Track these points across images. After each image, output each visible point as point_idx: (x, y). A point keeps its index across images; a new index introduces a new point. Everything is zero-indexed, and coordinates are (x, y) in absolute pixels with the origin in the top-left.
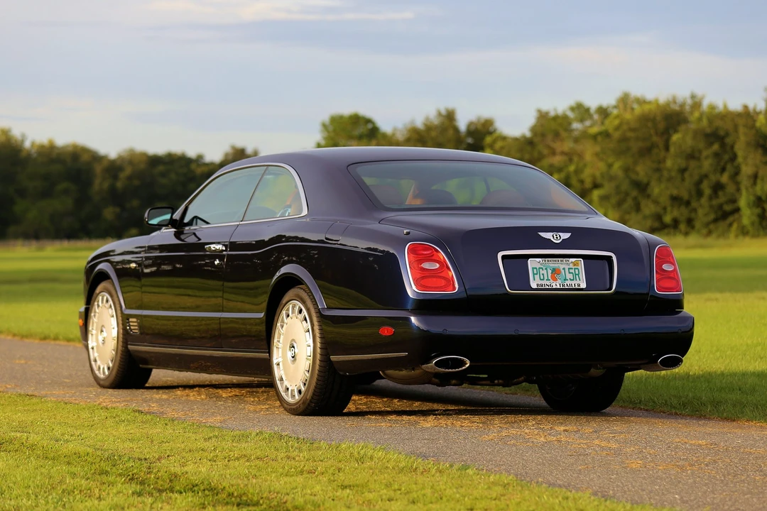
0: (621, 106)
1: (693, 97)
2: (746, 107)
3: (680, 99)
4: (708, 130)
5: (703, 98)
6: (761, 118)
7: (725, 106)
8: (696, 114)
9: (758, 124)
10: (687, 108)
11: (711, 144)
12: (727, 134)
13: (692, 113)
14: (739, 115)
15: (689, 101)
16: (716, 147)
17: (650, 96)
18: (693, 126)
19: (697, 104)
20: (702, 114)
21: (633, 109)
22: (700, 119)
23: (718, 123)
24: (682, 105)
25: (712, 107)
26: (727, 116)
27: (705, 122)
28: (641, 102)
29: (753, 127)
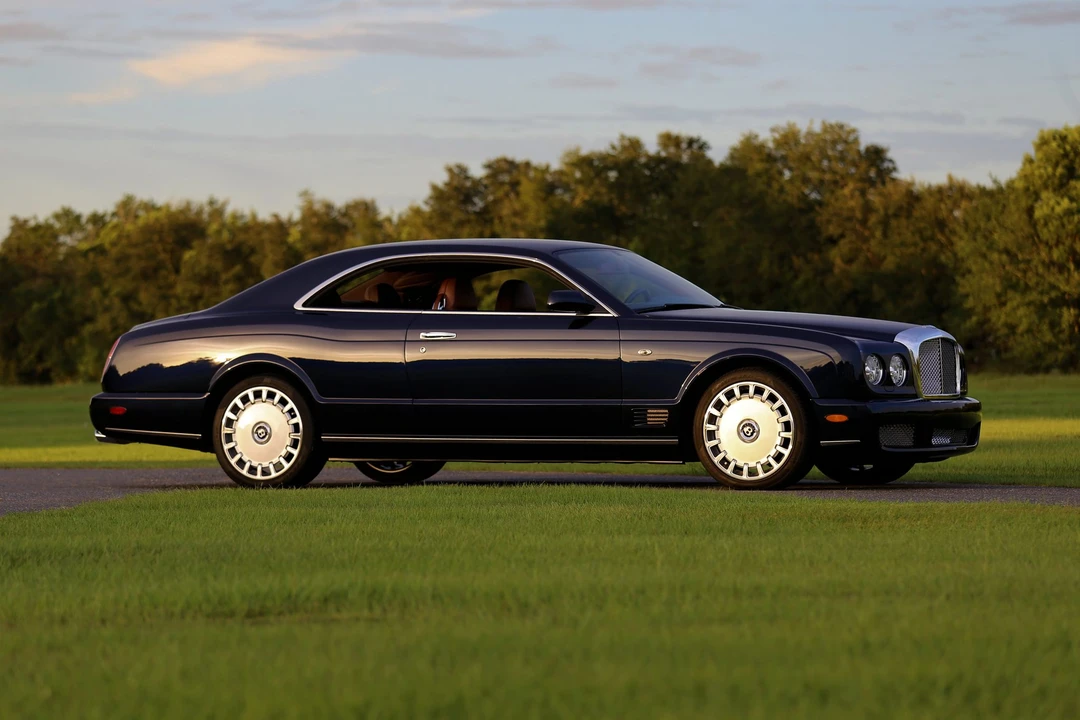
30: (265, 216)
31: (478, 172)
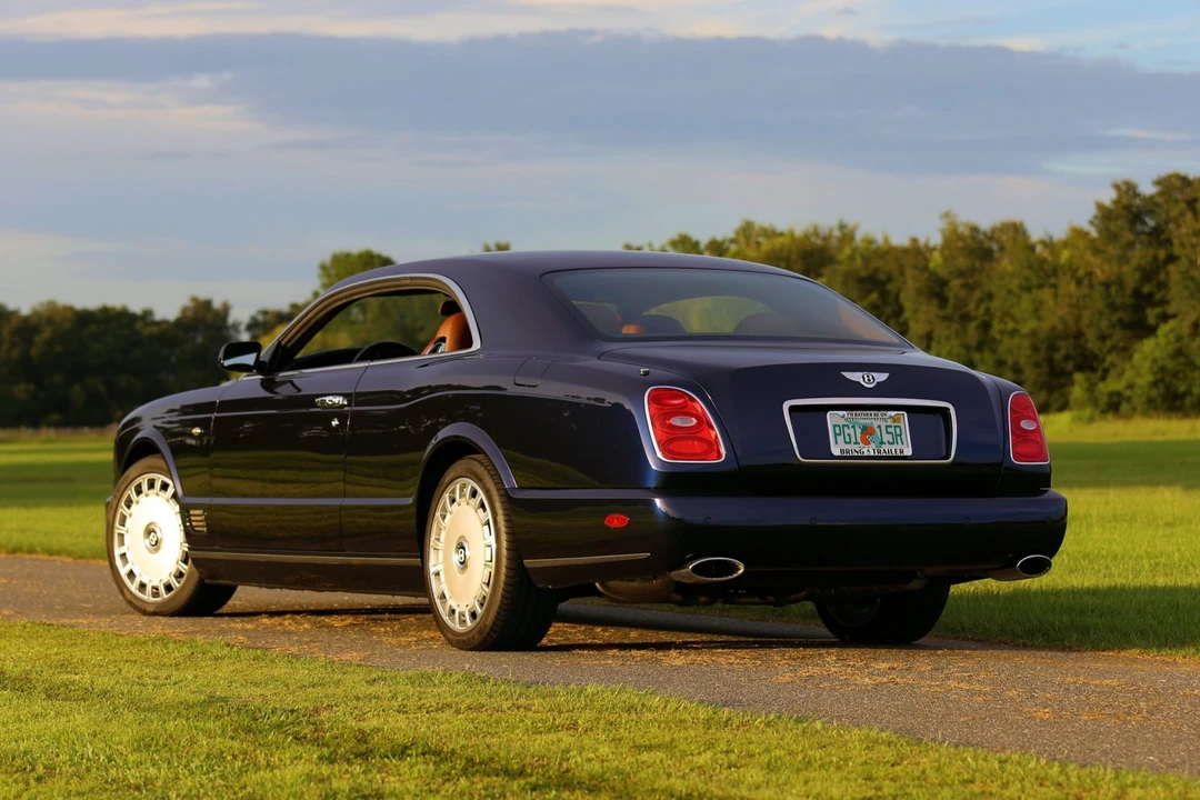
0: (742, 239)
1: (842, 227)
2: (915, 241)
3: (824, 230)
4: (864, 274)
5: (856, 228)
6: (937, 257)
7: (886, 240)
8: (847, 251)
9: (932, 265)
10: (834, 242)
11: (869, 292)
12: (890, 279)
13: (840, 249)
14: (905, 251)
15: (837, 233)
16: (874, 296)
17: (782, 225)
18: (843, 268)
19: (847, 236)
20: (855, 250)
21: (758, 244)
22: (852, 258)
23: (877, 263)
24: (827, 239)
25: (870, 242)
26: (888, 252)
27: (859, 262)
28: (770, 234)
29: (926, 268)
30: (900, 240)
31: (1148, 189)
